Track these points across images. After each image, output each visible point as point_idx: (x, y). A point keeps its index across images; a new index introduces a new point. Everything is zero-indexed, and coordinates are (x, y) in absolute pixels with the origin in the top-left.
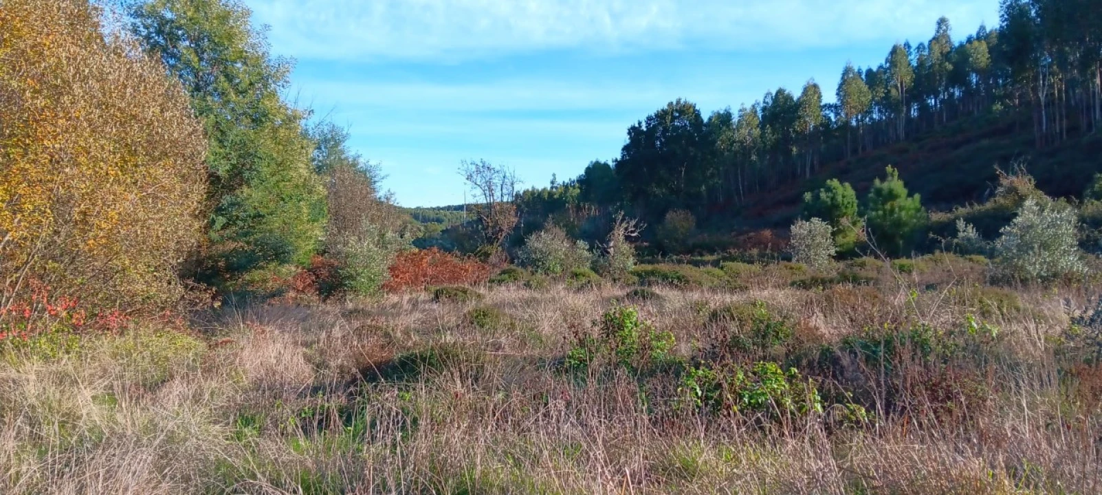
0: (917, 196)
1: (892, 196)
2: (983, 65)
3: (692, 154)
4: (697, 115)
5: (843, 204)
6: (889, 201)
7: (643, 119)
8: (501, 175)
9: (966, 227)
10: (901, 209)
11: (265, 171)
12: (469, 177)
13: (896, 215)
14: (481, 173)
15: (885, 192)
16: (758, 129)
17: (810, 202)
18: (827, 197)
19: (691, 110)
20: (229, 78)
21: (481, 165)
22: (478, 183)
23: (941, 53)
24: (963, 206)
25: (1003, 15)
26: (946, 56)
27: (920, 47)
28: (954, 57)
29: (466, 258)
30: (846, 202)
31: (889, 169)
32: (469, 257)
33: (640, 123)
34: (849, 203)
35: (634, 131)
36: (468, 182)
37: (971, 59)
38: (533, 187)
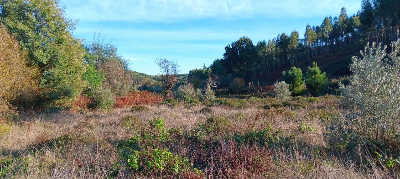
0: (324, 73)
1: (315, 73)
2: (358, 25)
3: (248, 57)
4: (251, 43)
5: (297, 76)
6: (314, 75)
7: (230, 44)
8: (172, 64)
9: (342, 85)
10: (318, 78)
11: (62, 62)
12: (160, 65)
13: (316, 80)
14: (164, 63)
15: (312, 72)
16: (275, 48)
17: (285, 75)
18: (291, 73)
19: (248, 41)
20: (48, 26)
21: (164, 60)
22: (163, 67)
23: (343, 21)
24: (343, 77)
25: (363, 6)
26: (345, 22)
27: (335, 18)
28: (348, 22)
29: (158, 94)
30: (298, 75)
31: (314, 63)
32: (159, 94)
33: (229, 45)
34: (299, 75)
35: (227, 48)
36: (159, 66)
37: (354, 23)
38: (196, 68)
